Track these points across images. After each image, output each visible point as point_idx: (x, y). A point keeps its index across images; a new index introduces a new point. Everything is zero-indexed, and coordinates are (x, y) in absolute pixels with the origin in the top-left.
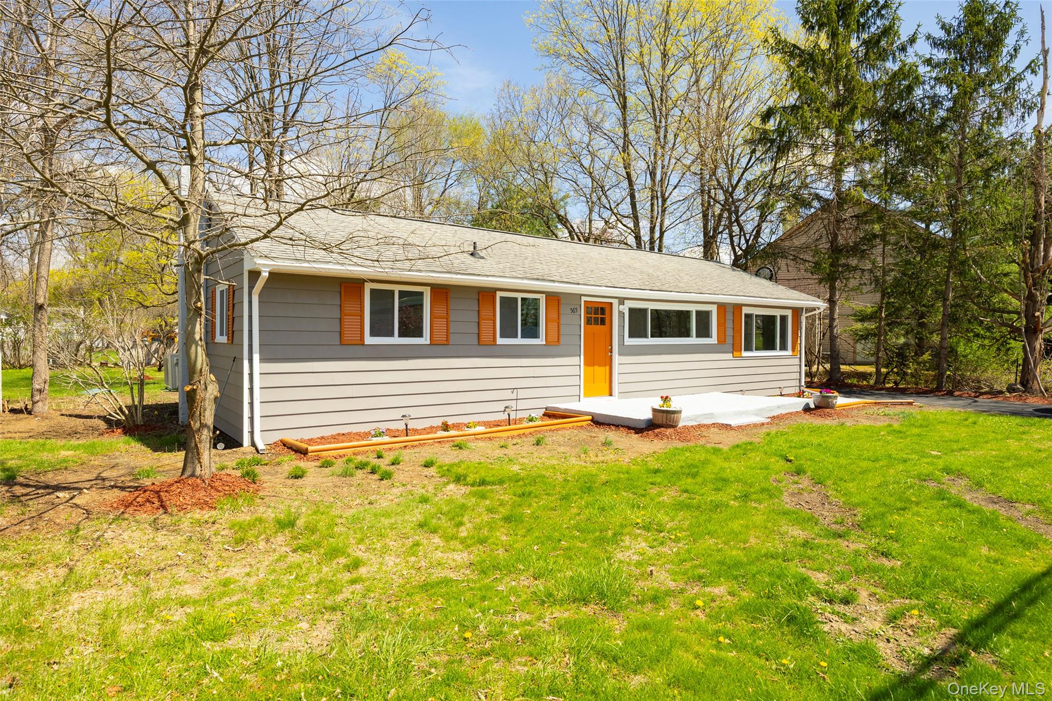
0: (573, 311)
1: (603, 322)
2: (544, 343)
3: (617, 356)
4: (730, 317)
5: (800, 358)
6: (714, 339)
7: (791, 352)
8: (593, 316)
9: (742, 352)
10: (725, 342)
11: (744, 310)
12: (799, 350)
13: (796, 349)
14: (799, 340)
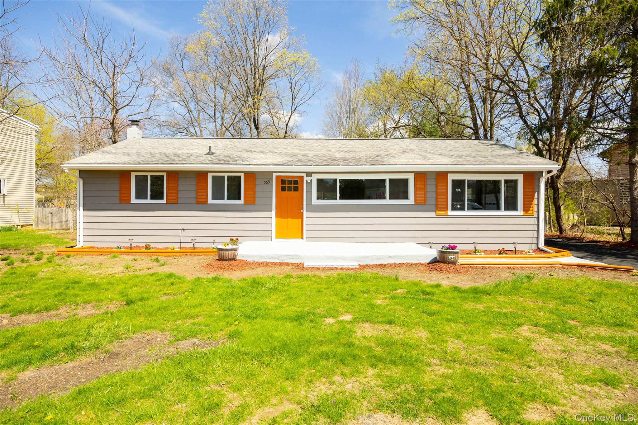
0: (266, 182)
1: (296, 189)
2: (243, 203)
3: (305, 212)
4: (431, 183)
5: (538, 218)
6: (411, 200)
7: (522, 212)
8: (287, 185)
9: (448, 211)
10: (425, 203)
11: (451, 177)
12: (536, 210)
13: (531, 210)
14: (535, 201)
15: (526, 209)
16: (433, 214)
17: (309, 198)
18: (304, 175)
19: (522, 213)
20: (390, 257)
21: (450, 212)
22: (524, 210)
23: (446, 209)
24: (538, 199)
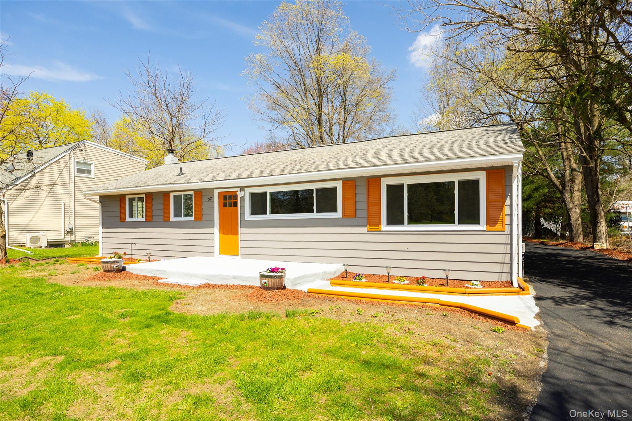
0: (209, 199)
1: (235, 205)
2: (193, 220)
3: (239, 228)
4: (362, 191)
5: (511, 235)
6: (339, 214)
7: (485, 226)
8: (227, 201)
9: (382, 226)
10: (355, 215)
11: (385, 182)
12: (509, 223)
13: (500, 222)
14: (507, 210)
15: (492, 221)
16: (364, 230)
17: (243, 214)
18: (238, 189)
19: (485, 228)
20: (235, 278)
21: (384, 227)
22: (488, 223)
23: (380, 223)
24: (511, 206)
